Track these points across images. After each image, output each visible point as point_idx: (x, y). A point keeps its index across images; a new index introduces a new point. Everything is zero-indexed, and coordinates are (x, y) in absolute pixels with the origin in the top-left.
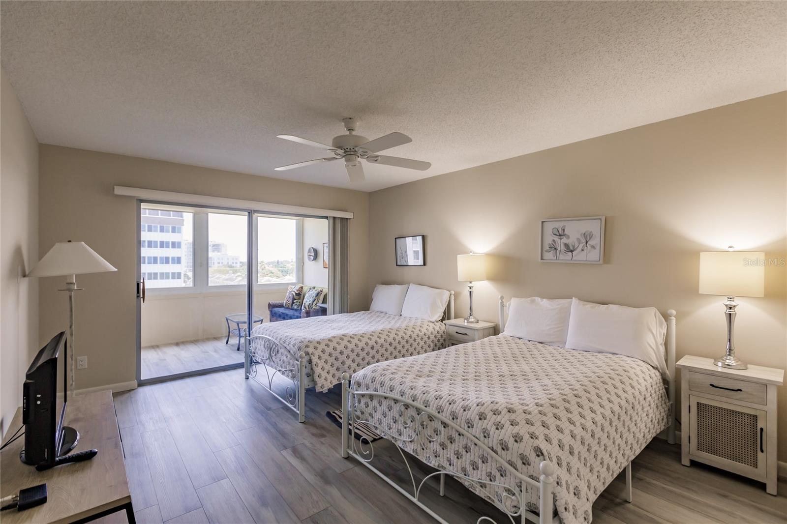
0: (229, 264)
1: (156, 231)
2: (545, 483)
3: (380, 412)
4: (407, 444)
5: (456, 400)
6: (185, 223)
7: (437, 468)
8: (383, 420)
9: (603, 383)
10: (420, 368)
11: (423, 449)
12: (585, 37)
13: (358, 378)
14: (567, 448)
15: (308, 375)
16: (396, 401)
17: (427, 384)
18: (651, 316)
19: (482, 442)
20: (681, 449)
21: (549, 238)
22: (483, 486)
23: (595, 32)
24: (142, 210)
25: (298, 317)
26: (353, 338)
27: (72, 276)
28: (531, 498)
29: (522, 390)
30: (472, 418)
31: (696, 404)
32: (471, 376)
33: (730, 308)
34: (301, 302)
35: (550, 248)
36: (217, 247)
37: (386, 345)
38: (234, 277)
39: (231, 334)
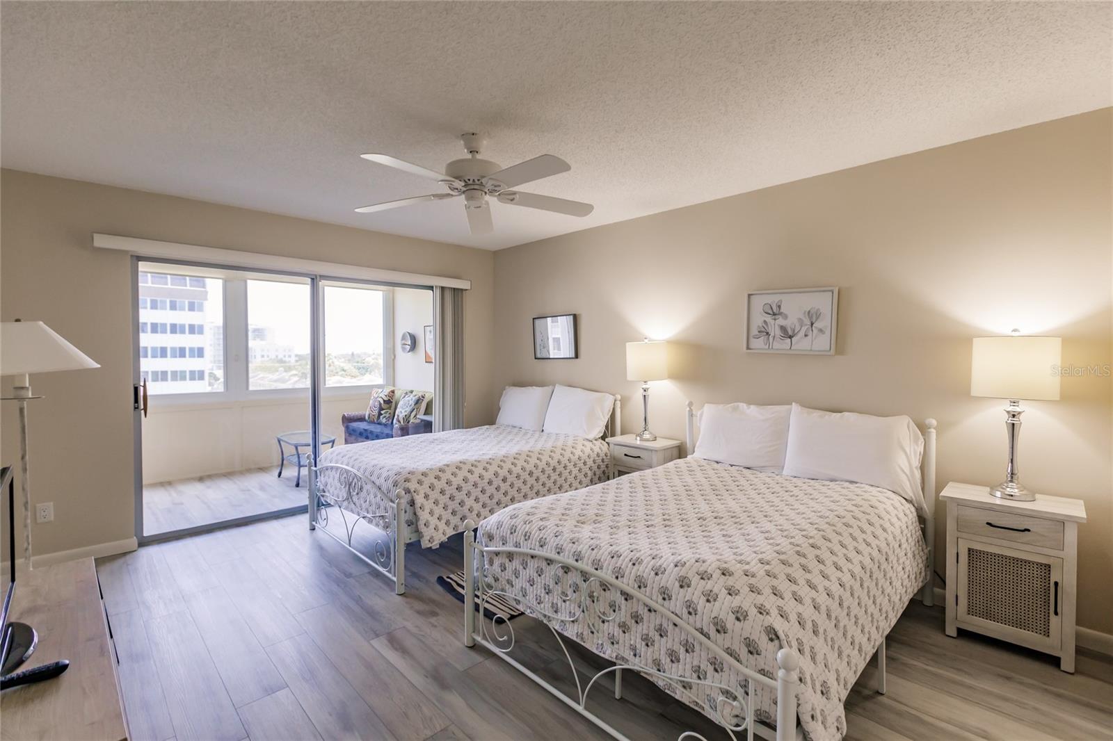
0: (279, 357)
1: (164, 308)
2: (786, 683)
3: (524, 578)
4: (567, 625)
5: (642, 558)
6: (208, 297)
7: (614, 660)
8: (529, 590)
9: (847, 525)
10: (582, 510)
11: (592, 633)
12: (836, 14)
13: (488, 527)
14: (809, 625)
15: (410, 523)
16: (550, 562)
17: (595, 535)
18: (903, 427)
19: (685, 621)
20: (945, 614)
21: (759, 319)
22: (687, 686)
23: (851, 8)
24: (140, 274)
25: (390, 436)
26: (476, 466)
27: (23, 376)
28: (762, 702)
29: (735, 540)
30: (669, 585)
31: (967, 550)
32: (658, 520)
33: (1014, 416)
34: (392, 413)
35: (759, 332)
36: (260, 333)
37: (525, 476)
38: (287, 377)
39: (285, 462)
